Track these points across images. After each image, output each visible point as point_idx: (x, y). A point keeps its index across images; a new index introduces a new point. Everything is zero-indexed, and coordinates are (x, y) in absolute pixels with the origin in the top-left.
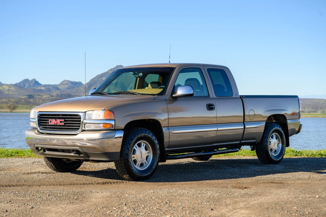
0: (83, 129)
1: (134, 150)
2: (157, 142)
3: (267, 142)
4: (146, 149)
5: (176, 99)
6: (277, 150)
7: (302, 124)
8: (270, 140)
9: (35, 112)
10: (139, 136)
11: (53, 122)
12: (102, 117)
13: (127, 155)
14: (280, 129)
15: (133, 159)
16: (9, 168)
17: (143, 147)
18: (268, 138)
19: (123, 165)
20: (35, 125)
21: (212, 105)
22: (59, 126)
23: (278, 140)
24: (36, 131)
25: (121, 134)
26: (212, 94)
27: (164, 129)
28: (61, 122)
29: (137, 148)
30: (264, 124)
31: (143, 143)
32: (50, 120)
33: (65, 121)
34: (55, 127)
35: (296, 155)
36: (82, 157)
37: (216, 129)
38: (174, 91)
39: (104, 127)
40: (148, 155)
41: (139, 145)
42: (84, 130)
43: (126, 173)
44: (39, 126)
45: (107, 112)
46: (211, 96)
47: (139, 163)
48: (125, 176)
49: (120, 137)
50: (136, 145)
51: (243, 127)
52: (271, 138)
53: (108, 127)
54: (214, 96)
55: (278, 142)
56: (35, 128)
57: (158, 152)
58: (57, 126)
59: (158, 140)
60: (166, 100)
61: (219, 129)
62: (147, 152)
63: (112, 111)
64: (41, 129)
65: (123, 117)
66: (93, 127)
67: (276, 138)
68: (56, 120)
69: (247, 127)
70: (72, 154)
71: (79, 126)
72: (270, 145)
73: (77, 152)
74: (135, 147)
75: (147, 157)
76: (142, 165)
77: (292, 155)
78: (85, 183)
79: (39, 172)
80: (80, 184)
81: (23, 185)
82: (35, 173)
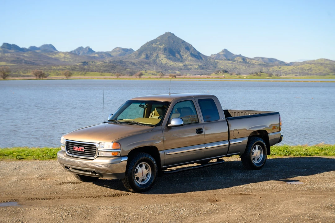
0: (98, 155)
1: (137, 170)
2: (155, 163)
3: (250, 153)
4: (146, 168)
5: (170, 128)
6: (259, 158)
7: (282, 135)
8: (253, 151)
9: (64, 139)
10: (140, 159)
11: (76, 148)
12: (111, 147)
13: (131, 174)
14: (262, 141)
15: (136, 177)
16: (48, 176)
17: (144, 167)
18: (250, 150)
19: (128, 181)
20: (64, 149)
21: (201, 129)
22: (81, 152)
23: (260, 150)
24: (65, 154)
25: (126, 159)
26: (201, 120)
27: (161, 152)
28: (82, 149)
29: (139, 168)
30: (247, 139)
31: (144, 164)
32: (74, 147)
33: (85, 148)
34: (78, 153)
35: (285, 155)
36: (97, 176)
37: (204, 148)
38: (169, 122)
39: (113, 154)
40: (148, 172)
41: (141, 166)
42: (99, 157)
43: (130, 187)
44: (67, 151)
45: (115, 143)
46: (200, 122)
47: (140, 179)
48: (130, 190)
49: (126, 161)
50: (138, 166)
51: (228, 144)
52: (253, 149)
53: (116, 154)
54: (203, 122)
55: (260, 152)
56: (64, 152)
57: (156, 170)
58: (79, 151)
59: (156, 161)
60: (162, 130)
61: (207, 147)
62: (148, 170)
63: (118, 142)
64: (68, 153)
65: (128, 146)
66: (104, 154)
67: (259, 149)
68: (78, 147)
69: (231, 143)
70: (90, 174)
71: (95, 153)
72: (253, 155)
73: (94, 172)
74: (137, 168)
75: (147, 174)
76: (143, 180)
77: (282, 155)
78: (100, 195)
79: (69, 182)
80: (96, 196)
81: (54, 198)
82: (66, 183)
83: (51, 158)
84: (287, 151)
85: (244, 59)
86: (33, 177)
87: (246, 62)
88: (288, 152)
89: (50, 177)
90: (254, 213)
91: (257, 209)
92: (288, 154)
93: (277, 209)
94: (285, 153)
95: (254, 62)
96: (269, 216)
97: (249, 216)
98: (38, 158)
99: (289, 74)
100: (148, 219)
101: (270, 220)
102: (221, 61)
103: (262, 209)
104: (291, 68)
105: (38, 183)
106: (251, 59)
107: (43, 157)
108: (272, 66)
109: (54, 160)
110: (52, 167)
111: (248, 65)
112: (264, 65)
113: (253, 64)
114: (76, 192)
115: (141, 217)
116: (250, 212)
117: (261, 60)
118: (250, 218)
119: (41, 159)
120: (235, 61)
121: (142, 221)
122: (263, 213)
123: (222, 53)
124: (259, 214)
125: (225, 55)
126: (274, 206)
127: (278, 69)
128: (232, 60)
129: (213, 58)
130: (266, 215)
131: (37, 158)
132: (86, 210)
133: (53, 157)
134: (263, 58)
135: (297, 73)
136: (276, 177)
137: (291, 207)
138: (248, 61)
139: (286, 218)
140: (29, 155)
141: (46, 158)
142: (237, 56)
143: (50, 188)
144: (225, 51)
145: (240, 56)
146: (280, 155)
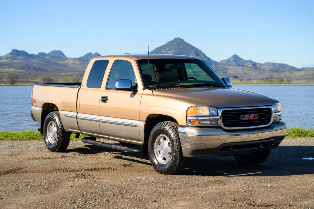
16: (21, 153)
77: (296, 135)
78: (75, 169)
79: (43, 157)
80: (71, 170)
81: (19, 172)
82: (38, 159)
83: (32, 138)
84: (301, 132)
85: (254, 64)
86: (3, 153)
87: (256, 68)
88: (303, 133)
89: (23, 154)
90: (262, 184)
91: (267, 181)
92: (303, 135)
93: (292, 181)
94: (299, 134)
95: (264, 67)
96: (283, 188)
97: (256, 187)
98: (17, 139)
99: (301, 79)
100: (127, 190)
101: (284, 192)
102: (231, 67)
103: (274, 182)
104: (302, 73)
105: (6, 159)
106: (261, 65)
107: (23, 137)
108: (283, 71)
109: (35, 141)
110: (30, 145)
111: (258, 70)
112: (275, 71)
113: (263, 70)
114: (48, 167)
115: (118, 188)
116: (257, 184)
117: (271, 65)
118: (258, 189)
119: (20, 139)
120: (245, 67)
121: (118, 192)
122: (275, 185)
123: (232, 59)
124: (269, 186)
125: (235, 61)
126: (289, 178)
127: (289, 74)
128: (242, 66)
129: (223, 64)
130: (278, 187)
131: (15, 139)
132: (52, 182)
133: (34, 138)
134: (273, 64)
135: (308, 78)
136: (289, 153)
137: (310, 180)
138: (258, 66)
139: (304, 190)
140: (8, 137)
141: (27, 139)
142: (247, 61)
143: (17, 163)
144: (235, 56)
145: (250, 61)
146: (293, 136)
